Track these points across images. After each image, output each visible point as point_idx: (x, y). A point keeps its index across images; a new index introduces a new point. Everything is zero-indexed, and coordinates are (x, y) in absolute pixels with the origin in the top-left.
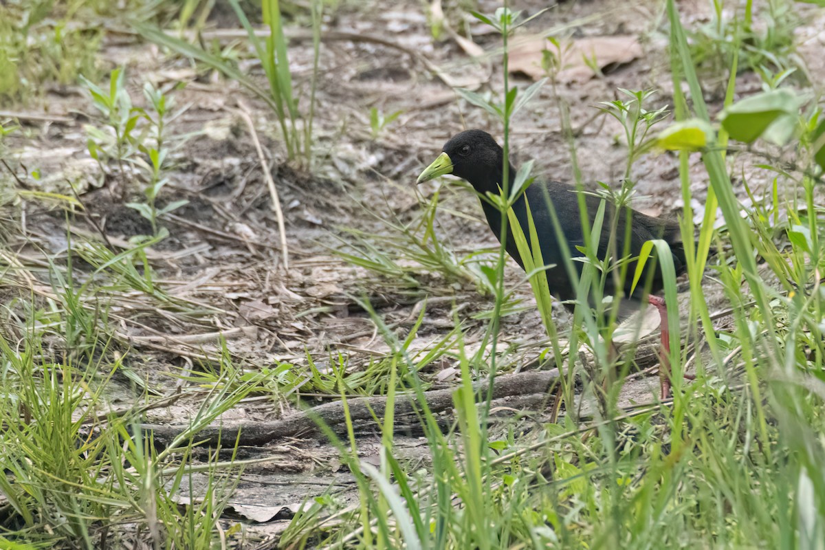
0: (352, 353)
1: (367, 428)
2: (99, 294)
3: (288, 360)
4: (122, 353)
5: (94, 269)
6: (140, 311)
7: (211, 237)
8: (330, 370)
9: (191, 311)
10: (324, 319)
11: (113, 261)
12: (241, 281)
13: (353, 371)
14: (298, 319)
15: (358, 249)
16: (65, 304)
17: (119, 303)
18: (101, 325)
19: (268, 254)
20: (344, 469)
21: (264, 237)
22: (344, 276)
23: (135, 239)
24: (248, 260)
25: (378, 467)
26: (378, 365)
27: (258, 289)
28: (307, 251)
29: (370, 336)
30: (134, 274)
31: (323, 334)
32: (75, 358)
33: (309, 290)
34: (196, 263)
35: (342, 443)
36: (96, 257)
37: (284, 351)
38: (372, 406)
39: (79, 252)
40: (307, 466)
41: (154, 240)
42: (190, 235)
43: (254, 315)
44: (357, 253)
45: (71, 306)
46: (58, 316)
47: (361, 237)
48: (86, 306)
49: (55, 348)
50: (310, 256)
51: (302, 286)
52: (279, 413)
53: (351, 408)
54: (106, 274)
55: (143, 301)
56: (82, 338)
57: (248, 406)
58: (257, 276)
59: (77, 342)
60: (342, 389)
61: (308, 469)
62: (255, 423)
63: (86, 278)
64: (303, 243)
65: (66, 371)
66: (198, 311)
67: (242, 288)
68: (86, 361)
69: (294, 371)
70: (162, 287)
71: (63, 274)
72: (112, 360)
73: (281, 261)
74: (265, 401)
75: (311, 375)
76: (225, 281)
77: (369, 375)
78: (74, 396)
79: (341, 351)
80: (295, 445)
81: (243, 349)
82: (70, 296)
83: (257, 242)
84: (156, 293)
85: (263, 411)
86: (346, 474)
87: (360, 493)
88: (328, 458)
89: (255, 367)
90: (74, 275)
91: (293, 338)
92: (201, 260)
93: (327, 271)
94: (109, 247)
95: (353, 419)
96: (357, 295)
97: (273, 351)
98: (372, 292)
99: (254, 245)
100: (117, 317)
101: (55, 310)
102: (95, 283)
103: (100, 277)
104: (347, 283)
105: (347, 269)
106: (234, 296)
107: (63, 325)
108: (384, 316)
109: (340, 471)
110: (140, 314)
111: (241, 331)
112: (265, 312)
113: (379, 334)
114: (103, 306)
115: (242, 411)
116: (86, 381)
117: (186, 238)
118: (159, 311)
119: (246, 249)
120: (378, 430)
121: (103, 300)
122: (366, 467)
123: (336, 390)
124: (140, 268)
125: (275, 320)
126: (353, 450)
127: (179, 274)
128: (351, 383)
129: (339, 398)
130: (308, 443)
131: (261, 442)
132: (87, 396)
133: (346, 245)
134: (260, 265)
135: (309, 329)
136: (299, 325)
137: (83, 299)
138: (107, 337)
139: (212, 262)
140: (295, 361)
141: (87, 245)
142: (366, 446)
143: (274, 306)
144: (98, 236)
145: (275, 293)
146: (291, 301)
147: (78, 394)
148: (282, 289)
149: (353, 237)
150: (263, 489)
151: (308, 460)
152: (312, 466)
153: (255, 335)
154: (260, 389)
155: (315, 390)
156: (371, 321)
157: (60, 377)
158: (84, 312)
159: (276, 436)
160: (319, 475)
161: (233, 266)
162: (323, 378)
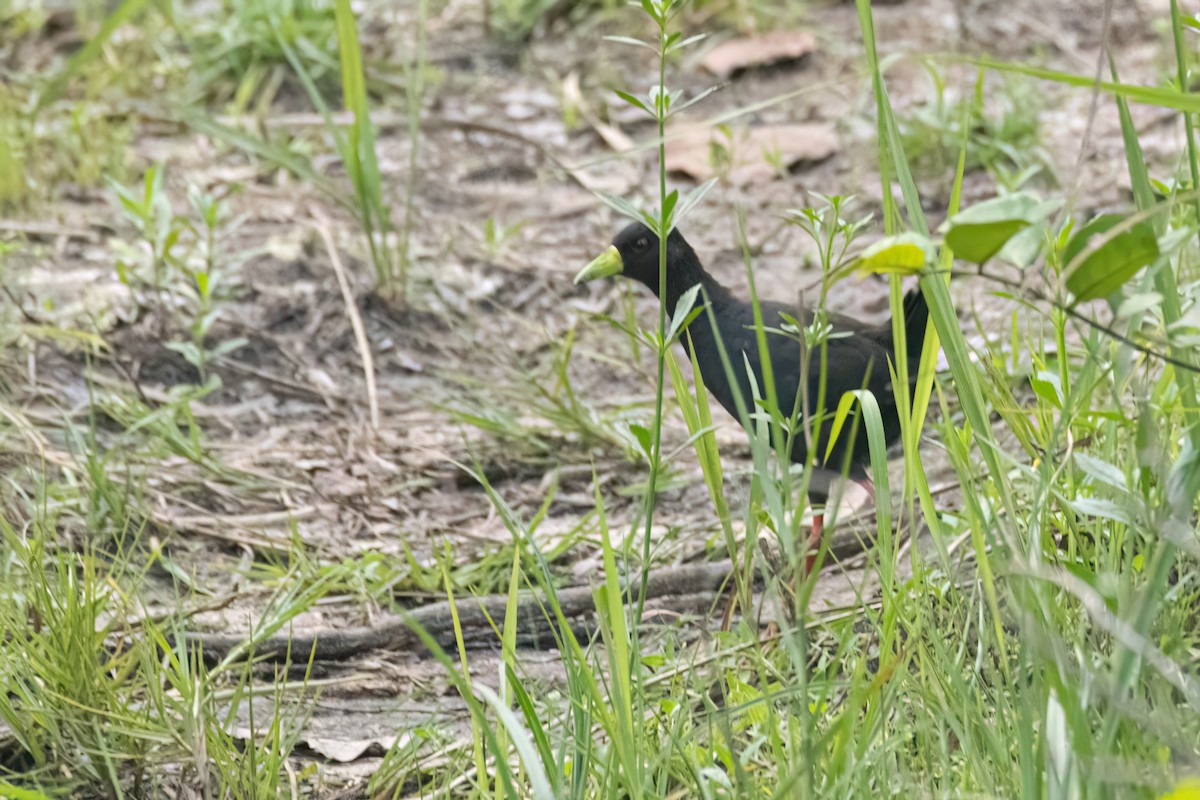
0: (462, 540)
1: (482, 637)
2: (130, 462)
3: (378, 550)
4: (161, 540)
5: (123, 429)
6: (184, 484)
7: (276, 387)
8: (434, 562)
9: (251, 485)
10: (425, 496)
11: (149, 419)
12: (317, 446)
13: (464, 563)
14: (391, 495)
15: (470, 403)
16: (87, 475)
17: (157, 474)
18: (134, 502)
19: (351, 410)
20: (451, 692)
21: (345, 388)
22: (452, 439)
23: (178, 390)
24: (326, 418)
25: (496, 689)
26: (496, 556)
27: (340, 455)
28: (402, 406)
29: (485, 517)
30: (176, 436)
31: (424, 514)
32: (100, 546)
33: (406, 457)
34: (258, 422)
35: (449, 658)
36: (126, 413)
37: (373, 537)
38: (488, 609)
39: (105, 408)
40: (403, 687)
41: (202, 391)
42: (251, 386)
43: (334, 490)
44: (468, 408)
45: (95, 477)
46: (77, 492)
47: (473, 387)
48: (114, 478)
49: (73, 533)
50: (405, 412)
51: (397, 451)
52: (366, 617)
53: (461, 612)
54: (140, 435)
55: (189, 472)
56: (109, 520)
57: (326, 609)
58: (338, 439)
59: (102, 525)
60: (449, 587)
61: (405, 693)
62: (334, 631)
63: (113, 441)
64: (398, 396)
65: (87, 563)
66: (261, 485)
67: (318, 455)
68: (114, 550)
69: (386, 562)
70: (213, 454)
71: (84, 436)
72: (148, 549)
73: (369, 418)
74: (348, 603)
75: (408, 568)
76: (296, 445)
77: (485, 570)
78: (98, 596)
79: (447, 537)
80: (389, 660)
81: (319, 534)
82: (92, 463)
83: (338, 394)
84: (205, 461)
85: (345, 615)
86: (454, 699)
87: (474, 723)
88: (432, 678)
89: (335, 559)
90: (98, 438)
91: (385, 520)
92: (264, 417)
93: (428, 432)
94: (144, 400)
95: (463, 626)
96: (468, 463)
97: (359, 537)
98: (487, 460)
99: (334, 398)
100: (153, 492)
101: (73, 482)
102: (124, 448)
103: (132, 440)
104: (454, 448)
105: (455, 429)
106: (306, 464)
107: (84, 503)
108: (503, 491)
109: (448, 694)
110: (185, 489)
111: (317, 511)
112: (348, 487)
113: (496, 514)
114: (136, 478)
115: (318, 615)
116: (114, 576)
117: (244, 390)
118: (210, 484)
119: (323, 402)
120: (496, 639)
121: (136, 470)
122: (481, 689)
123: (441, 588)
124: (184, 429)
125: (360, 496)
126: (463, 666)
127: (236, 436)
128: (462, 579)
129: (446, 599)
130: (405, 658)
131: (344, 656)
132: (115, 595)
133: (453, 398)
134: (342, 424)
135: (405, 509)
136: (393, 503)
137: (111, 469)
138: (142, 518)
139: (279, 420)
140: (387, 550)
141: (115, 398)
142: (482, 662)
143: (360, 478)
144: (130, 386)
145: (361, 461)
146: (383, 472)
147: (104, 593)
148: (371, 455)
149: (461, 388)
150: (346, 719)
151: (406, 679)
152: (409, 688)
153: (334, 517)
154: (342, 587)
155: (415, 587)
156: (486, 497)
157: (79, 571)
158: (110, 486)
159: (364, 649)
160: (419, 700)
161: (305, 426)
162: (425, 572)
